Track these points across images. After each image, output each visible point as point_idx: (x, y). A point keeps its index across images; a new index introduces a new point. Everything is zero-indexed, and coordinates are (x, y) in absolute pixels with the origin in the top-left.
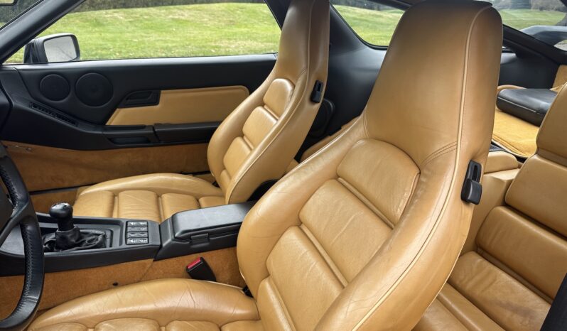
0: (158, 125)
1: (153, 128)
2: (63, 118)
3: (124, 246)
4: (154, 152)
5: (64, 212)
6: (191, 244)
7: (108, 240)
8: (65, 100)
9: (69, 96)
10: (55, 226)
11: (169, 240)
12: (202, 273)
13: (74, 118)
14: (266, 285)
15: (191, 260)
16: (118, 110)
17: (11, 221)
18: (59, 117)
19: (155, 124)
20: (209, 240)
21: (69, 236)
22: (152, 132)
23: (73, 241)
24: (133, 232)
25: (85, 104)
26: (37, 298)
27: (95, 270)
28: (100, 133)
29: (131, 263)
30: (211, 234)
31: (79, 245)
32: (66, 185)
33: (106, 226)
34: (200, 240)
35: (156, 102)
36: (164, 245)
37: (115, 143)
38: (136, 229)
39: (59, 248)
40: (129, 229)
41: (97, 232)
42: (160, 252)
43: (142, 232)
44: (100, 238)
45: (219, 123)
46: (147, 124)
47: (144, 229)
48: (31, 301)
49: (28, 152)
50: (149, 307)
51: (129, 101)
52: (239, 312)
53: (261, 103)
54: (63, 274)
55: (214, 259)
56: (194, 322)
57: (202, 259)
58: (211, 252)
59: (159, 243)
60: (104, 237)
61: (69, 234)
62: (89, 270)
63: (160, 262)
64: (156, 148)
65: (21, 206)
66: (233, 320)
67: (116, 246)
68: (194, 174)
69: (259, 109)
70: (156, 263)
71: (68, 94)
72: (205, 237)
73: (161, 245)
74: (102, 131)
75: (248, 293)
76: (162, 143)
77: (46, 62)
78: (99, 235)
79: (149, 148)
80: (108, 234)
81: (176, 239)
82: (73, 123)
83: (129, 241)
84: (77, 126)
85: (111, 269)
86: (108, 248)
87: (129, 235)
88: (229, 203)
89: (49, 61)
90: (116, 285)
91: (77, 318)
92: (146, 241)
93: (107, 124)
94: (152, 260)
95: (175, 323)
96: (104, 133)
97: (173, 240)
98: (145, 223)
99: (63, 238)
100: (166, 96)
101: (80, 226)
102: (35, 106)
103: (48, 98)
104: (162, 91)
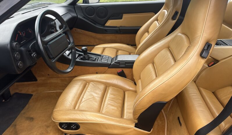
0: (121, 27)
1: (119, 27)
2: (92, 22)
3: (100, 62)
4: (119, 36)
5: (85, 49)
6: (120, 65)
7: (97, 60)
8: (93, 16)
9: (94, 15)
10: (83, 54)
11: (113, 63)
12: (122, 74)
13: (95, 22)
14: (140, 81)
15: (119, 70)
16: (109, 20)
17: (68, 48)
18: (91, 22)
19: (120, 26)
20: (125, 65)
21: (86, 57)
22: (118, 29)
23: (87, 58)
24: (104, 59)
25: (99, 17)
26: (72, 68)
27: (92, 68)
28: (102, 28)
29: (102, 67)
30: (126, 63)
31: (88, 60)
32: (92, 44)
33: (97, 56)
34: (123, 64)
35: (121, 18)
36: (112, 64)
37: (107, 32)
38: (105, 58)
39: (83, 60)
40: (103, 58)
41: (94, 57)
42: (110, 66)
43: (106, 59)
44: (94, 59)
45: (141, 27)
46: (118, 26)
47: (107, 58)
48: (70, 68)
49: (82, 33)
50: (104, 81)
51: (113, 17)
52: (131, 88)
53: (157, 20)
54: (83, 67)
55: (126, 71)
56: (117, 88)
57: (122, 70)
58: (126, 69)
59: (110, 63)
60: (96, 59)
61: (86, 56)
62: (90, 67)
63: (110, 69)
64: (119, 35)
65: (72, 44)
66: (129, 90)
67: (98, 62)
68: (132, 45)
69: (156, 22)
70: (109, 69)
71: (94, 14)
72: (124, 63)
73: (111, 64)
74: (103, 27)
75: (135, 84)
76: (121, 33)
77: (88, 3)
78: (94, 58)
79: (117, 35)
80: (97, 58)
81: (115, 62)
82: (95, 24)
83: (102, 61)
84: (96, 25)
85: (96, 68)
86: (96, 62)
87: (102, 59)
88: (136, 54)
89: (90, 3)
90: (97, 73)
91: (85, 80)
92: (107, 62)
93: (105, 25)
94: (108, 68)
95: (111, 87)
96: (104, 28)
97: (114, 63)
98: (108, 57)
99: (84, 57)
100: (125, 16)
101: (89, 55)
102: (84, 18)
103: (88, 15)
104: (124, 14)
